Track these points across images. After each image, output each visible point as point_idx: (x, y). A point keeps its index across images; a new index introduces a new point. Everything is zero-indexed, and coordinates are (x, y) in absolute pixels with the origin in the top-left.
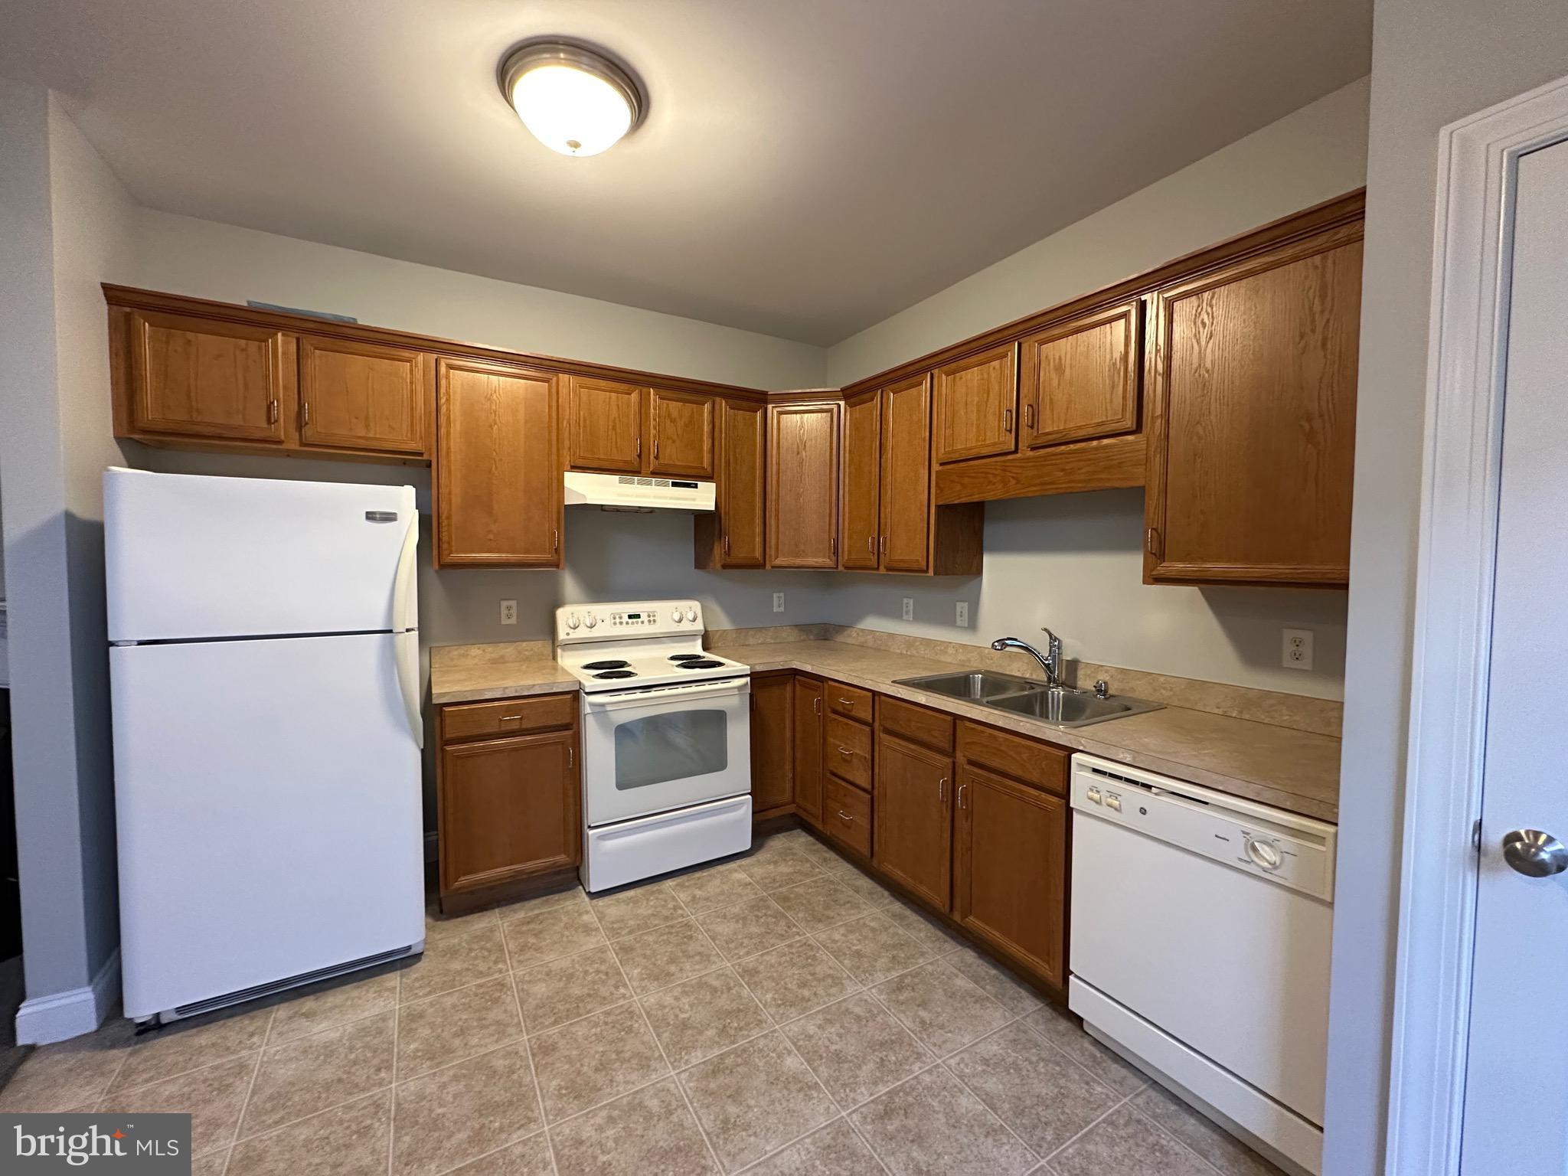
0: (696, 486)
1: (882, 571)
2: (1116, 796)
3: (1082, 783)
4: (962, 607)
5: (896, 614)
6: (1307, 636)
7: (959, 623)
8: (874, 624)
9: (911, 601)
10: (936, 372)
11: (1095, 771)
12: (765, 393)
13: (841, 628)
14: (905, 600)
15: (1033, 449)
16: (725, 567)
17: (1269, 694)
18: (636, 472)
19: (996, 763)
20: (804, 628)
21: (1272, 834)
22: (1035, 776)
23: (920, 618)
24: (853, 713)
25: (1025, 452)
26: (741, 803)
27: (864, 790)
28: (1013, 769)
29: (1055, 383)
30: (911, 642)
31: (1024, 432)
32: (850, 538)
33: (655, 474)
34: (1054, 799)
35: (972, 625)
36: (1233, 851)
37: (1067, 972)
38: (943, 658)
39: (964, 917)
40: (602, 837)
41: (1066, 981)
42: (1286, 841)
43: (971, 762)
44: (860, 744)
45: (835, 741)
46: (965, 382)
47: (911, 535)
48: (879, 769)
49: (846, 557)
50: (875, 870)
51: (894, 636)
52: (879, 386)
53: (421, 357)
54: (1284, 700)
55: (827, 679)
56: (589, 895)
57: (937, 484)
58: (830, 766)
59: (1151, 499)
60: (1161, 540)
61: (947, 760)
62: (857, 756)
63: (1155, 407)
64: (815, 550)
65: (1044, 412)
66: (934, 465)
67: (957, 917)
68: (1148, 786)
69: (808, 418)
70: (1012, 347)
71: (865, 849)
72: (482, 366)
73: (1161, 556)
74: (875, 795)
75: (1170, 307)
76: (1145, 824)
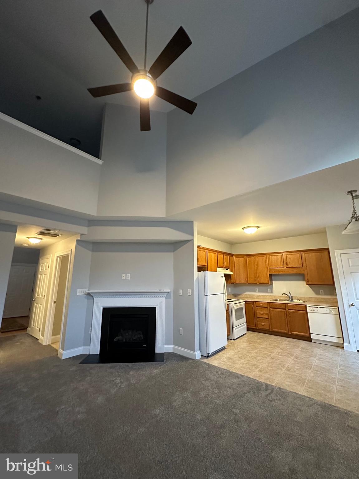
0: (227, 270)
1: (258, 283)
2: (314, 309)
3: (308, 309)
4: (269, 289)
5: (254, 291)
6: (322, 291)
7: (269, 292)
10: (267, 255)
11: (310, 307)
12: (233, 254)
13: (239, 295)
14: (256, 289)
15: (287, 268)
16: (231, 283)
17: (319, 298)
18: (222, 268)
19: (295, 309)
20: (233, 295)
21: (332, 309)
22: (301, 309)
23: (259, 292)
24: (263, 306)
25: (285, 268)
26: (245, 324)
27: (267, 318)
28: (297, 309)
29: (289, 260)
30: (258, 296)
31: (285, 265)
32: (250, 278)
33: (225, 268)
34: (305, 312)
35: (272, 292)
36: (328, 312)
37: (310, 333)
38: (266, 298)
39: (291, 332)
40: (235, 329)
41: (310, 335)
42: (334, 310)
43: (289, 309)
44: (265, 311)
45: (257, 312)
46: (274, 257)
47: (265, 278)
48: (270, 314)
49: (249, 281)
50: (270, 331)
51: (254, 295)
52: (255, 255)
53: (206, 251)
54: (322, 298)
55: (255, 302)
56: (234, 340)
57: (269, 271)
58: (258, 316)
59: (306, 275)
60: (308, 280)
61: (285, 310)
62: (265, 313)
63: (304, 265)
64: (243, 280)
65: (288, 263)
66: (268, 268)
67: (290, 333)
68: (317, 307)
69: (240, 259)
70: (282, 254)
71: (268, 328)
72: (211, 252)
73: (308, 282)
74: (269, 318)
75: (305, 254)
76: (317, 312)
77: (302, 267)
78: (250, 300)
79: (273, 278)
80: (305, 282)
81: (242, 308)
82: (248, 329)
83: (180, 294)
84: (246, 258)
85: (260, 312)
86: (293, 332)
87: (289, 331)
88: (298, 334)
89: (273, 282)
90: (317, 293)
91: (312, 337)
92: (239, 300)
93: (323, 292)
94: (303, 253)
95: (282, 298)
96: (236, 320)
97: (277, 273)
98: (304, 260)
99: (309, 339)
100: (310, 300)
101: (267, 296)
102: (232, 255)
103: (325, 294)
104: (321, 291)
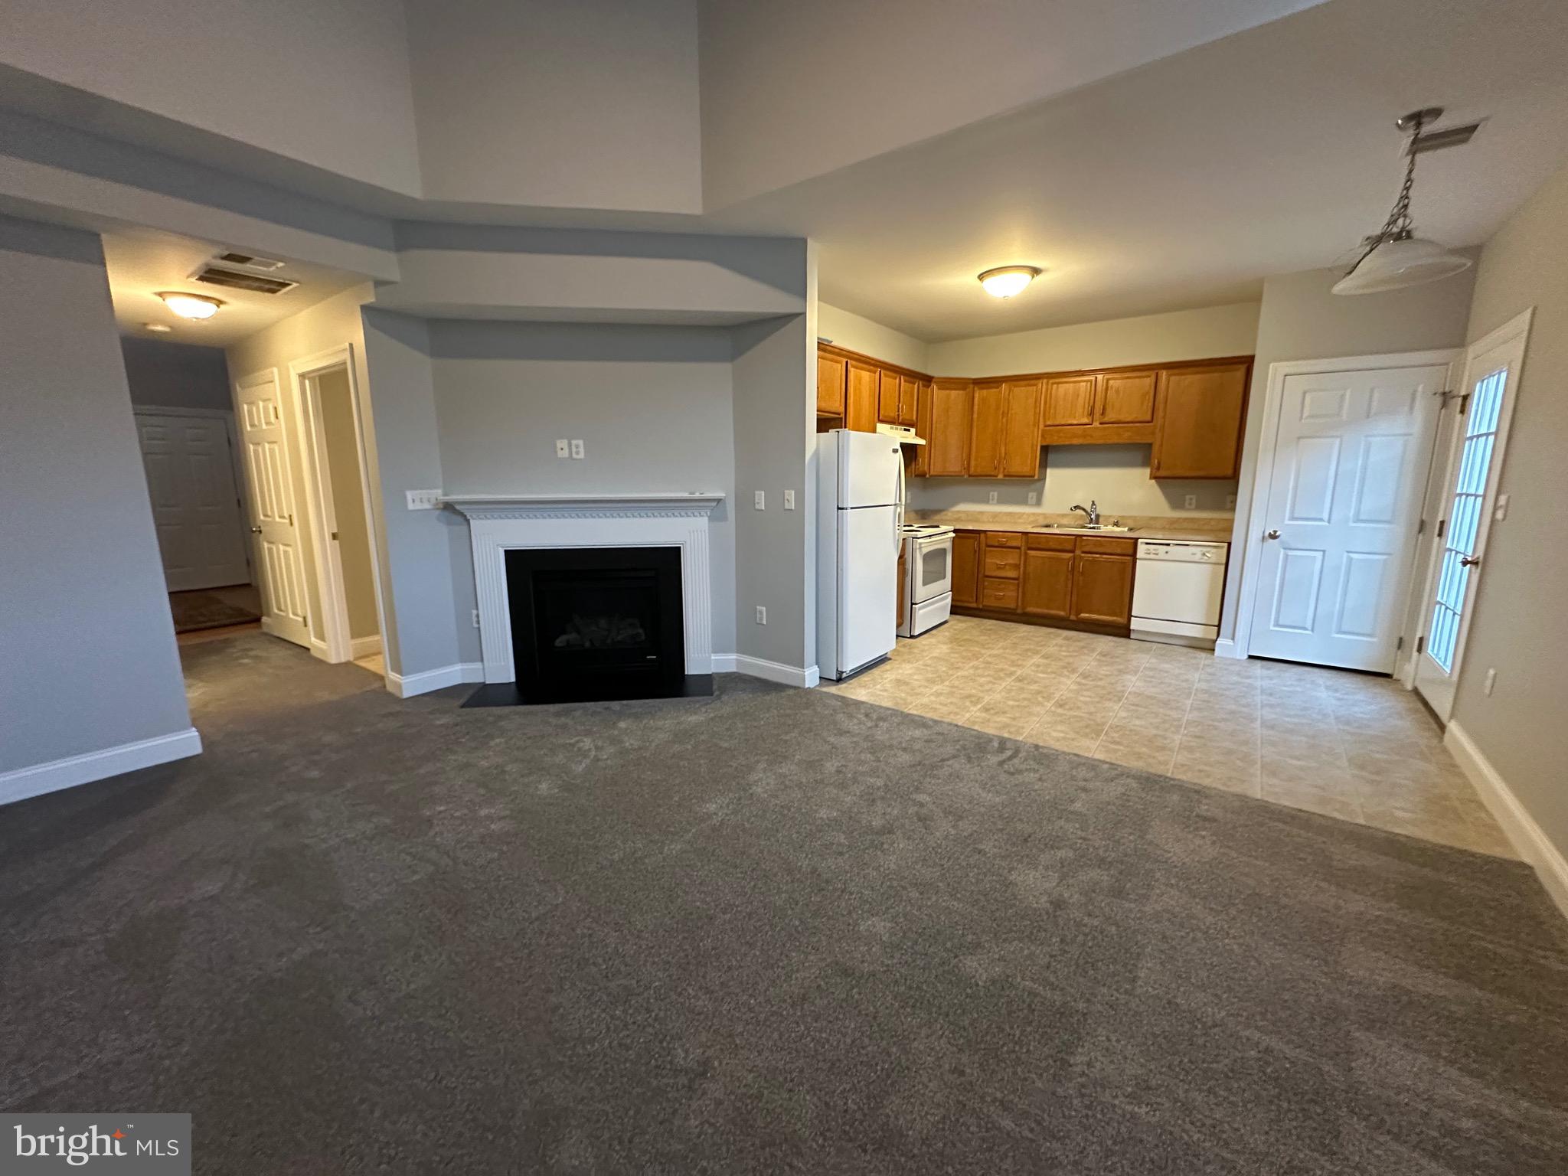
0: (909, 430)
1: (1000, 476)
2: (1156, 550)
3: (1142, 550)
4: (1032, 495)
5: (986, 501)
7: (1029, 502)
8: (963, 507)
9: (996, 494)
10: (1045, 381)
11: (1147, 544)
12: (932, 378)
13: (938, 511)
14: (992, 493)
15: (1101, 424)
16: (916, 476)
17: (1179, 518)
18: (894, 423)
19: (1100, 550)
21: (1209, 549)
22: (1119, 551)
23: (1001, 501)
24: (1008, 544)
25: (1096, 424)
26: (948, 596)
27: (1013, 579)
28: (1109, 551)
29: (1115, 399)
30: (995, 515)
31: (1097, 415)
32: (976, 460)
33: (900, 424)
34: (1129, 558)
35: (1039, 502)
36: (1197, 557)
37: (1130, 616)
39: (1078, 613)
40: (920, 609)
41: (1129, 621)
42: (1214, 550)
43: (1083, 552)
44: (1012, 558)
45: (988, 560)
46: (1064, 389)
47: (1024, 459)
48: (1025, 567)
49: (972, 470)
50: (1018, 614)
51: (982, 513)
52: (1004, 382)
53: (846, 360)
54: (1185, 519)
55: (985, 532)
56: (912, 637)
57: (1043, 436)
58: (987, 573)
59: (1156, 448)
60: (1159, 463)
61: (1071, 555)
62: (1010, 565)
63: (1160, 413)
64: (954, 466)
65: (1109, 410)
66: (1041, 426)
67: (1073, 617)
68: (1168, 545)
69: (954, 393)
70: (1094, 378)
71: (1013, 606)
72: (860, 365)
73: (1158, 468)
74: (1021, 580)
75: (1169, 376)
76: (1167, 557)
77: (1151, 422)
78: (970, 528)
79: (1051, 457)
80: (1147, 471)
81: (944, 551)
82: (955, 610)
83: (757, 507)
84: (974, 391)
85: (993, 561)
86: (1083, 615)
87: (1073, 612)
88: (1098, 620)
89: (1049, 471)
90: (1176, 504)
91: (1135, 624)
92: (938, 527)
93: (1194, 501)
94: (1164, 374)
95: (1065, 521)
96: (925, 584)
97: (1067, 443)
98: (1161, 396)
99: (1123, 631)
100: (1150, 523)
101: (1021, 515)
102: (928, 380)
103: (1199, 507)
104: (1191, 498)
